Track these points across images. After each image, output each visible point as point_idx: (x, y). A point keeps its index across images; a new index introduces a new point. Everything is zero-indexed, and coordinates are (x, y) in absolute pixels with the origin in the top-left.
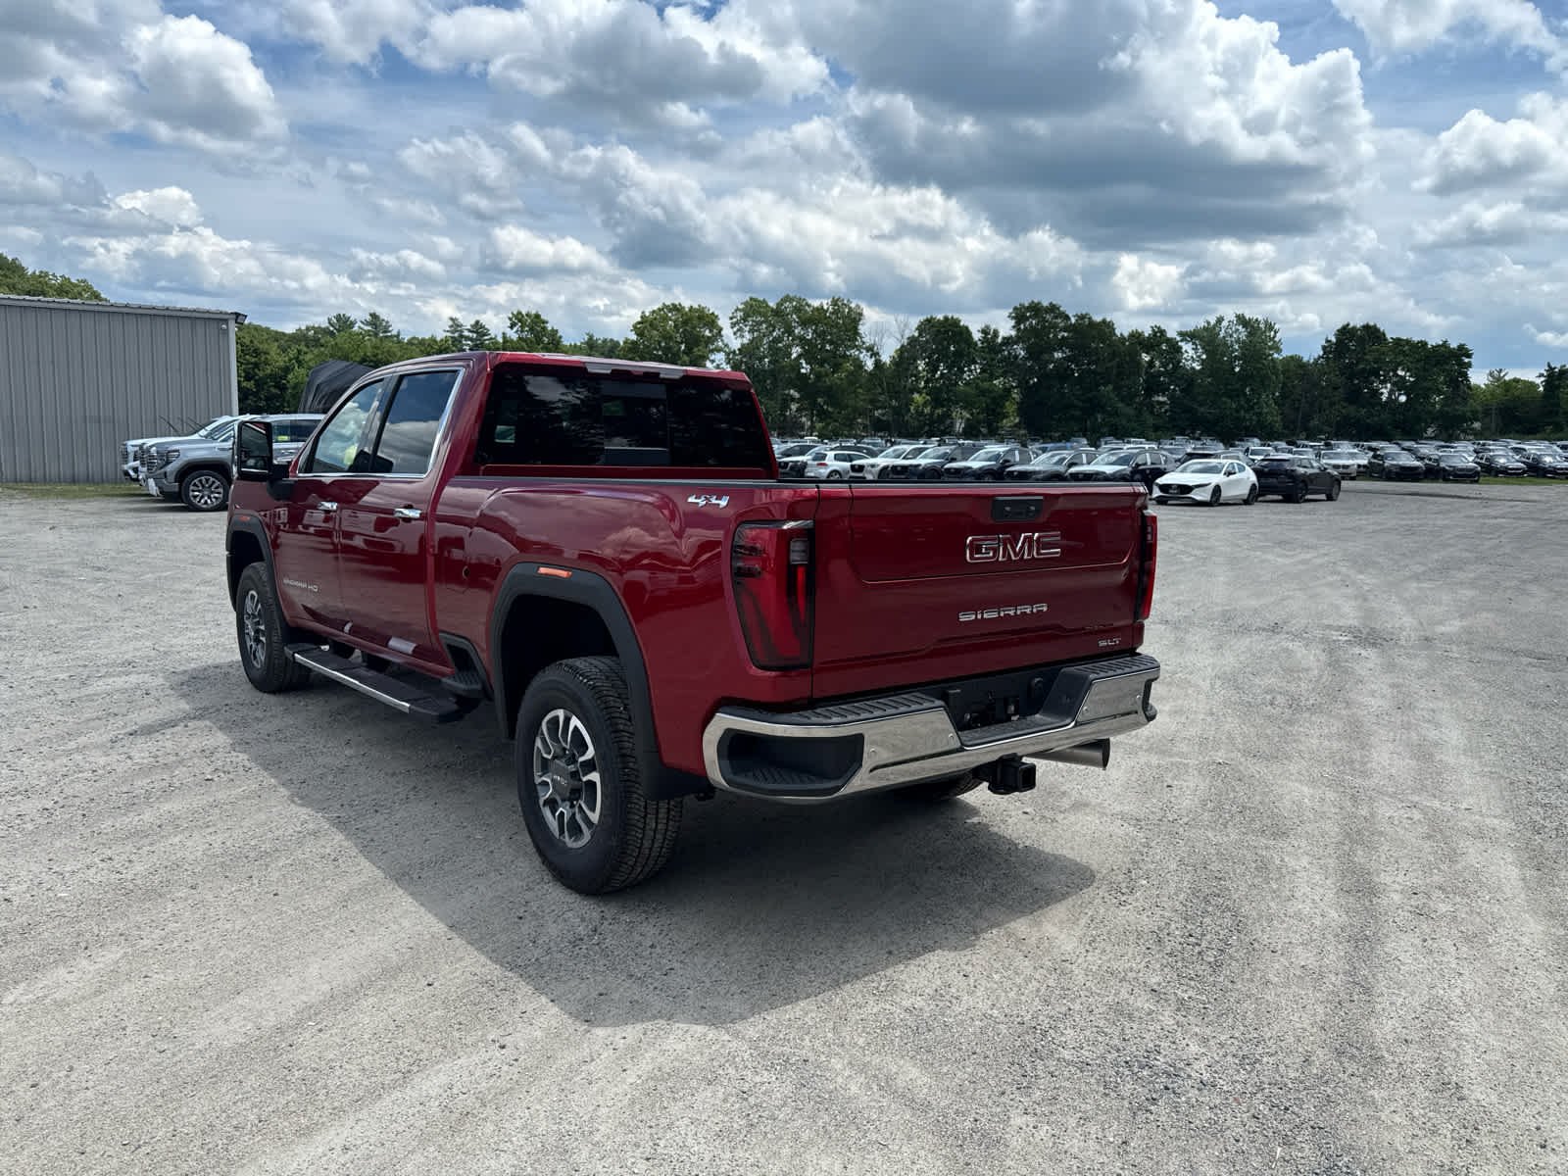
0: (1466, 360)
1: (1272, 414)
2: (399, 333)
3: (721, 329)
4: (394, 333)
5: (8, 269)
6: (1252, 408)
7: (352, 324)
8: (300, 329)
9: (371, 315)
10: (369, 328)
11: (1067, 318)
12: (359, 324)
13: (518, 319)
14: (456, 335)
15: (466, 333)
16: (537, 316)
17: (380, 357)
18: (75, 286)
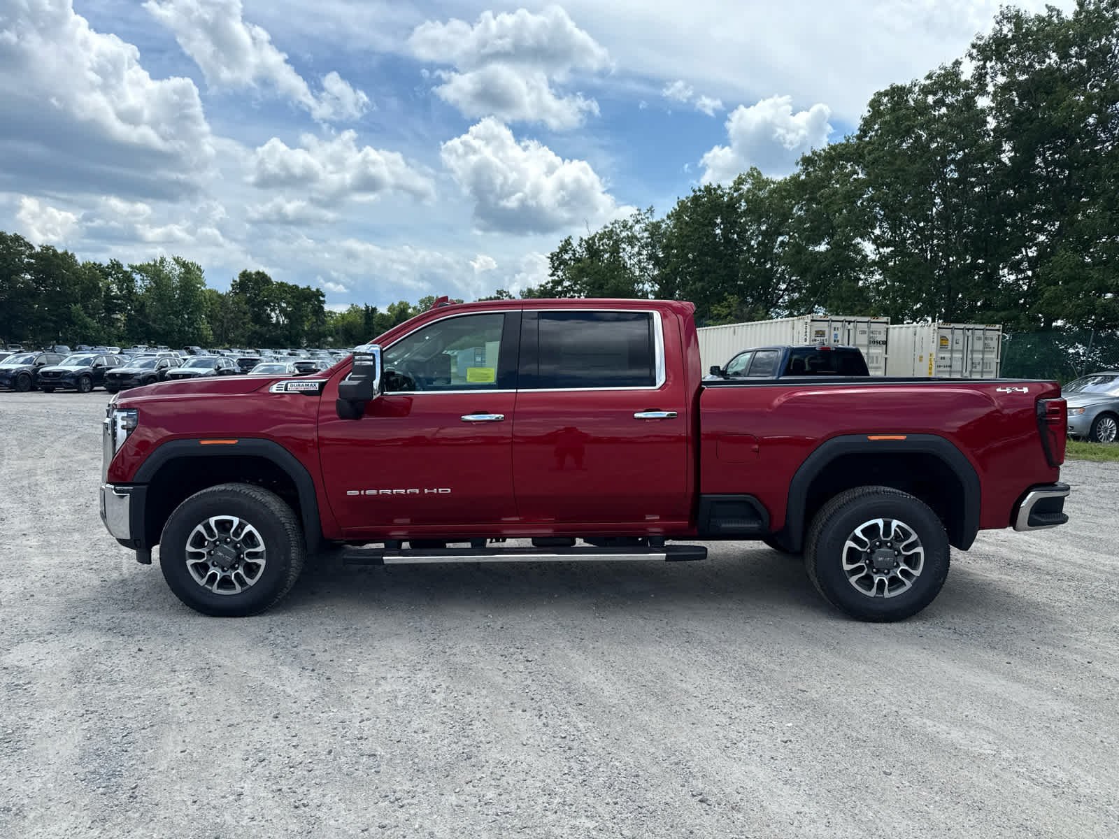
0: (322, 299)
1: (207, 331)
6: (192, 324)
11: (32, 247)
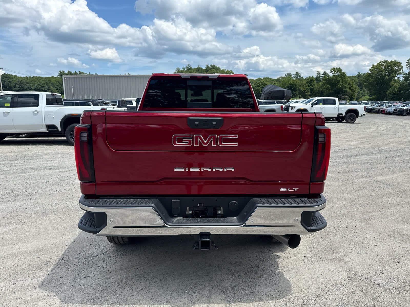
2: (303, 77)
3: (402, 67)
4: (302, 77)
5: (217, 69)
7: (291, 75)
8: (278, 78)
9: (296, 72)
10: (296, 76)
12: (293, 75)
13: (334, 70)
14: (318, 76)
15: (321, 75)
16: (339, 68)
17: (294, 83)
18: (229, 72)
